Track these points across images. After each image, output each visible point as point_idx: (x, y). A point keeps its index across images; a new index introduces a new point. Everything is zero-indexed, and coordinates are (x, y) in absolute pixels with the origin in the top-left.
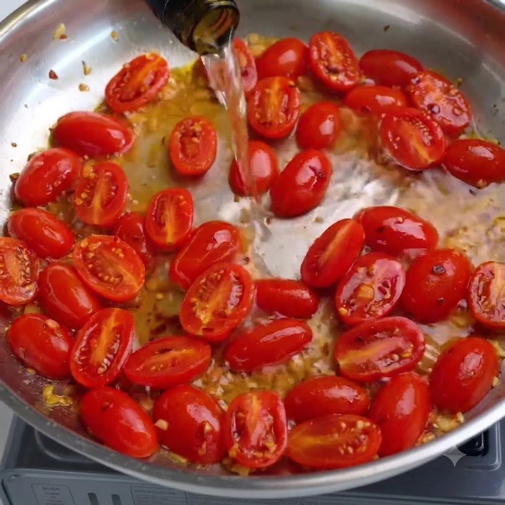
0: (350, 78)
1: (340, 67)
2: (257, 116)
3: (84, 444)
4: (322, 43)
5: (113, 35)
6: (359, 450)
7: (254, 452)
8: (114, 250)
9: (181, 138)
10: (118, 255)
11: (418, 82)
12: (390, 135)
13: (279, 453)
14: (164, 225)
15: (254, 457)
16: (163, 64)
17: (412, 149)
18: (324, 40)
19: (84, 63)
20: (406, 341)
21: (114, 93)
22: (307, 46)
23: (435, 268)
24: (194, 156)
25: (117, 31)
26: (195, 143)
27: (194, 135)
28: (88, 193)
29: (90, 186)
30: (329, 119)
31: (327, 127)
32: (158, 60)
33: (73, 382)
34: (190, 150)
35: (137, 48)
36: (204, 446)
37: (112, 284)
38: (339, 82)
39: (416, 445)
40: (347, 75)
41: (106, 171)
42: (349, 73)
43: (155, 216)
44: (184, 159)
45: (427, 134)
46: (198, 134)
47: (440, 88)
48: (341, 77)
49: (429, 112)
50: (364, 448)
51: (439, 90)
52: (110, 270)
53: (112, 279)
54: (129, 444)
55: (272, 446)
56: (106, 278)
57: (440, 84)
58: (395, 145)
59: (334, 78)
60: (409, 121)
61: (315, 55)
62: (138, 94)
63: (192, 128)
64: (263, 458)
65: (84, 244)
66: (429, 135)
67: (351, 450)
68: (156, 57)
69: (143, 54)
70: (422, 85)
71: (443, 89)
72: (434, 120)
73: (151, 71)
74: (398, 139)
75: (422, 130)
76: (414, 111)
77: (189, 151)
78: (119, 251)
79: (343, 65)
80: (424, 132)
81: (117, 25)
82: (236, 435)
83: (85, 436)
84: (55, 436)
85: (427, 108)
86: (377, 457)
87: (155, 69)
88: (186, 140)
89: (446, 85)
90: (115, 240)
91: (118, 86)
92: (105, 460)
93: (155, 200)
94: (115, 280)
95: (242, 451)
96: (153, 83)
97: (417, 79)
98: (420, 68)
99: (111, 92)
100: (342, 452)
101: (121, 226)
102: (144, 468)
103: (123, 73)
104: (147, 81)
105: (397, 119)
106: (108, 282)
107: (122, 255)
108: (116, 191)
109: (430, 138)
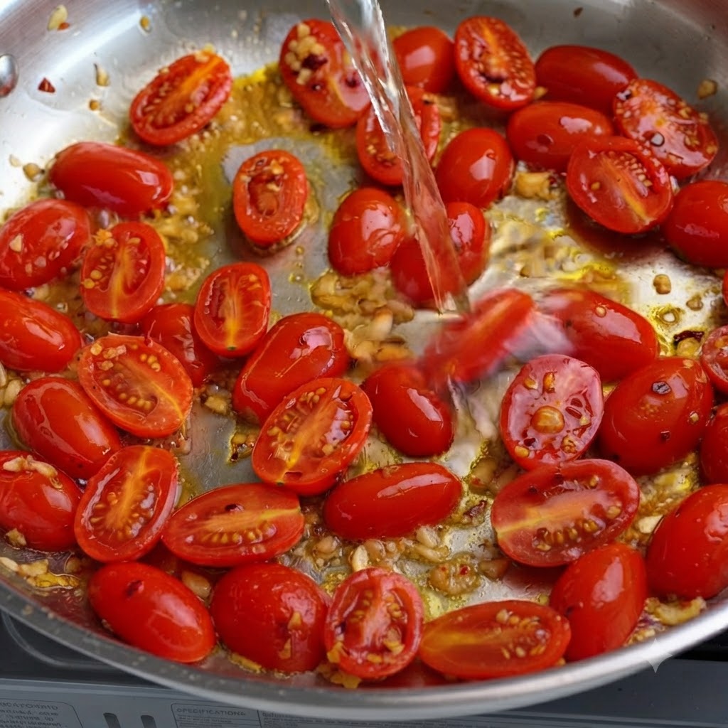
0: (520, 91)
1: (504, 73)
2: (371, 149)
3: (96, 643)
4: (474, 35)
5: (143, 23)
6: (534, 652)
7: (367, 655)
8: (143, 357)
9: (249, 184)
10: (149, 367)
11: (629, 97)
12: (583, 179)
13: (407, 657)
14: (223, 320)
15: (367, 663)
16: (222, 67)
17: (619, 201)
18: (478, 29)
19: (96, 66)
20: (609, 496)
21: (144, 113)
22: (451, 39)
23: (655, 386)
24: (270, 213)
25: (150, 17)
26: (272, 191)
27: (272, 179)
28: (102, 271)
29: (106, 259)
30: (488, 156)
31: (484, 168)
32: (215, 63)
33: (80, 555)
34: (264, 203)
35: (180, 43)
36: (288, 646)
37: (141, 409)
38: (502, 97)
39: (625, 645)
40: (514, 86)
41: (131, 236)
42: (518, 82)
43: (210, 306)
44: (254, 217)
45: (642, 177)
46: (277, 178)
47: (663, 106)
48: (506, 88)
49: (647, 144)
50: (542, 649)
51: (660, 109)
52: (138, 389)
53: (141, 402)
54: (168, 642)
55: (397, 647)
56: (133, 400)
57: (663, 99)
58: (591, 195)
59: (494, 91)
60: (614, 158)
61: (464, 55)
62: (182, 116)
63: (266, 168)
64: (381, 664)
65: (96, 349)
66: (647, 178)
67: (521, 652)
68: (212, 57)
69: (190, 52)
70: (635, 102)
71: (668, 106)
72: (653, 155)
73: (203, 81)
74: (596, 186)
75: (634, 172)
76: (622, 143)
77: (262, 205)
78: (152, 359)
79: (508, 70)
80: (638, 174)
81: (150, 6)
82: (339, 630)
83: (98, 632)
84: (51, 632)
85: (642, 138)
86: (562, 662)
87: (210, 76)
88: (259, 188)
89: (672, 102)
90: (147, 342)
91: (150, 103)
92: (130, 665)
93: (210, 283)
94: (145, 404)
95: (348, 653)
96: (206, 99)
97: (627, 92)
98: (631, 76)
99: (139, 113)
100: (507, 655)
101: (155, 321)
102: (192, 677)
103: (158, 83)
104: (197, 96)
105: (595, 154)
106: (134, 406)
107: (157, 366)
108: (147, 267)
109: (648, 183)
